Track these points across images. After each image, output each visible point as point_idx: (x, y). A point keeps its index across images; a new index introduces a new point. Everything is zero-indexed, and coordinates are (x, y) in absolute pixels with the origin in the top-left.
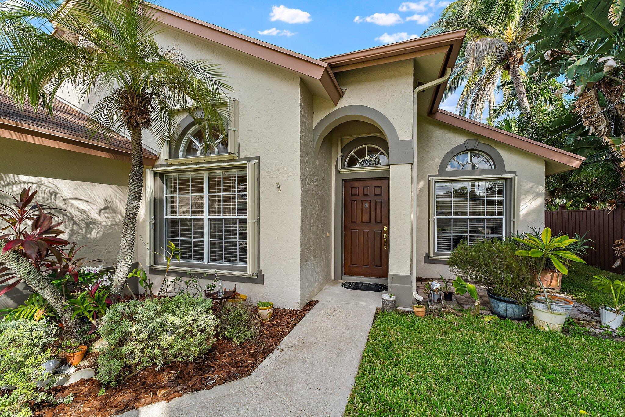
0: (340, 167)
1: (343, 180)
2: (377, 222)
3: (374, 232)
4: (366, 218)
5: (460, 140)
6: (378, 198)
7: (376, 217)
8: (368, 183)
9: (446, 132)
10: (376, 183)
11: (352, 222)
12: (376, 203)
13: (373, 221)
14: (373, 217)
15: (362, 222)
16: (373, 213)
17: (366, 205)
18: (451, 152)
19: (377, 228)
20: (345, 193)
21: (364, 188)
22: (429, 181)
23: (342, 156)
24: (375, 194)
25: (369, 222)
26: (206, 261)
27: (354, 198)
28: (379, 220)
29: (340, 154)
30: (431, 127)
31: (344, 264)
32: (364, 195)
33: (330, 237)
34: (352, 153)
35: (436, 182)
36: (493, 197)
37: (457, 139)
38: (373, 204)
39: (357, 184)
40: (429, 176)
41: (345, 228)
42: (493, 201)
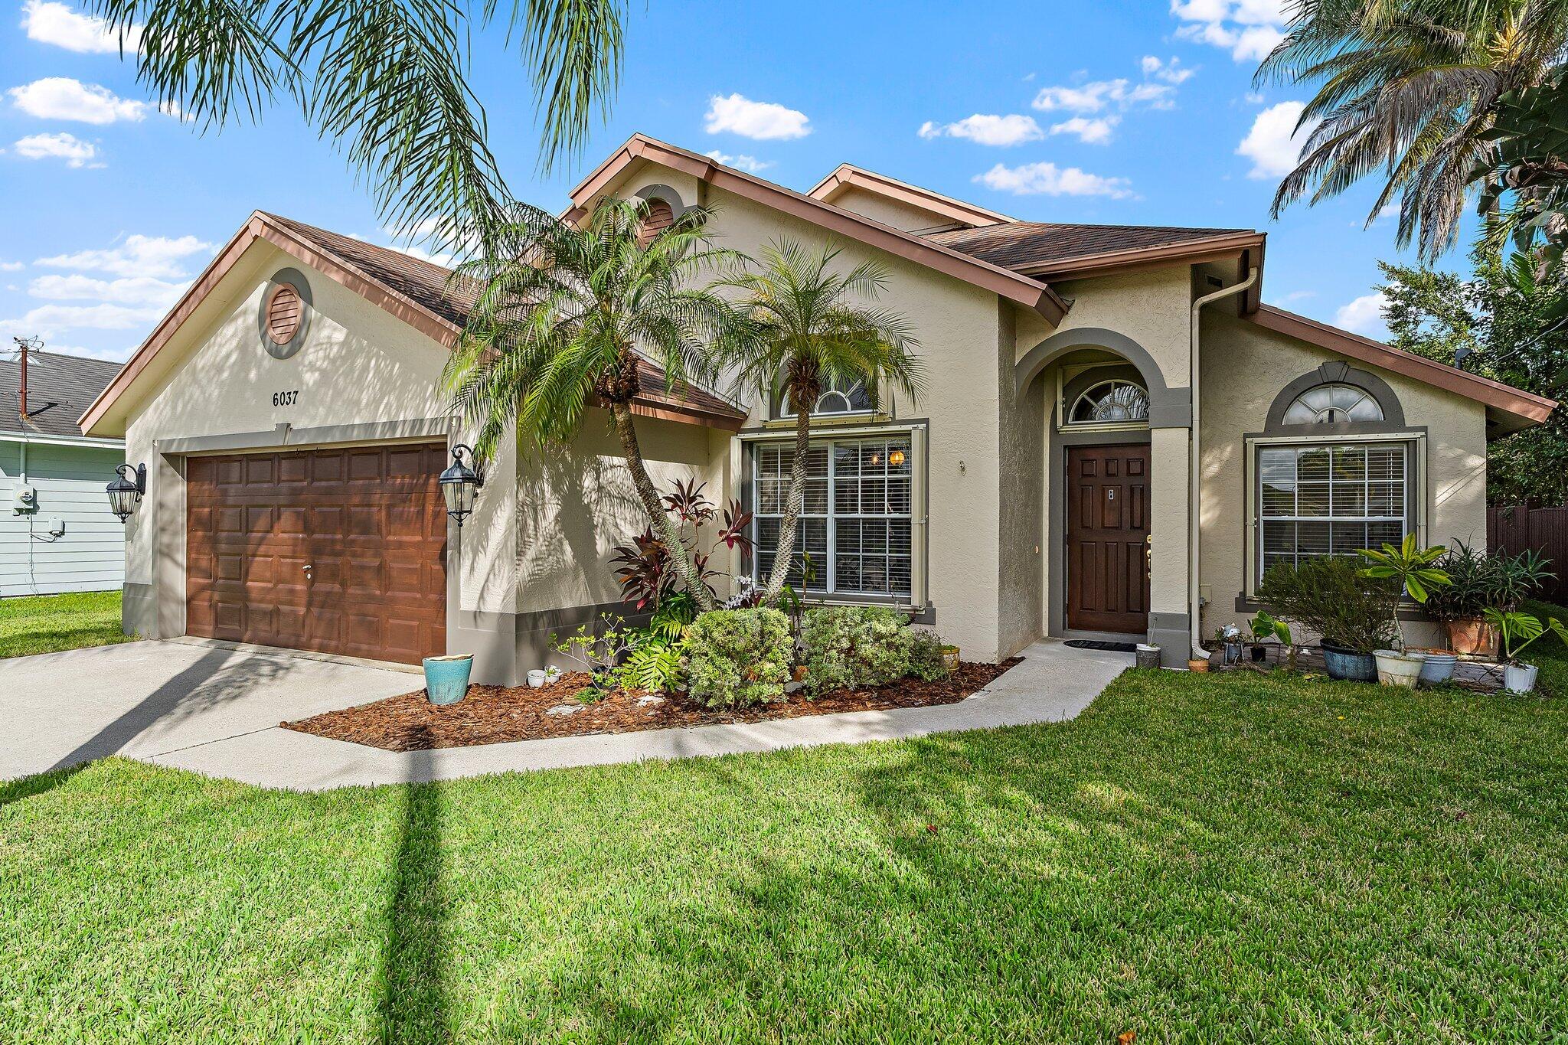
0: (1060, 423)
1: (1065, 447)
2: (1133, 527)
3: (1128, 547)
4: (1111, 519)
5: (1312, 363)
6: (1136, 481)
7: (1132, 517)
8: (1116, 453)
9: (1281, 346)
10: (1132, 453)
11: (1083, 527)
12: (1132, 490)
13: (1126, 526)
14: (1126, 516)
15: (1103, 527)
16: (1126, 510)
17: (1111, 494)
18: (1292, 386)
19: (1133, 537)
20: (1070, 470)
21: (1107, 462)
22: (1245, 445)
23: (1064, 403)
24: (1129, 474)
25: (1117, 528)
26: (830, 588)
27: (1086, 481)
28: (1137, 524)
29: (1060, 398)
30: (1248, 337)
31: (1068, 609)
32: (1108, 475)
33: (1039, 555)
34: (1083, 395)
35: (1260, 447)
36: (1385, 477)
37: (1303, 360)
38: (1126, 494)
39: (1093, 454)
40: (1246, 436)
41: (1070, 539)
42: (1385, 485)
